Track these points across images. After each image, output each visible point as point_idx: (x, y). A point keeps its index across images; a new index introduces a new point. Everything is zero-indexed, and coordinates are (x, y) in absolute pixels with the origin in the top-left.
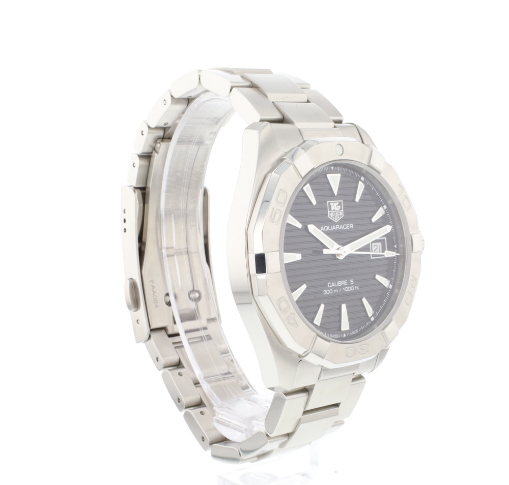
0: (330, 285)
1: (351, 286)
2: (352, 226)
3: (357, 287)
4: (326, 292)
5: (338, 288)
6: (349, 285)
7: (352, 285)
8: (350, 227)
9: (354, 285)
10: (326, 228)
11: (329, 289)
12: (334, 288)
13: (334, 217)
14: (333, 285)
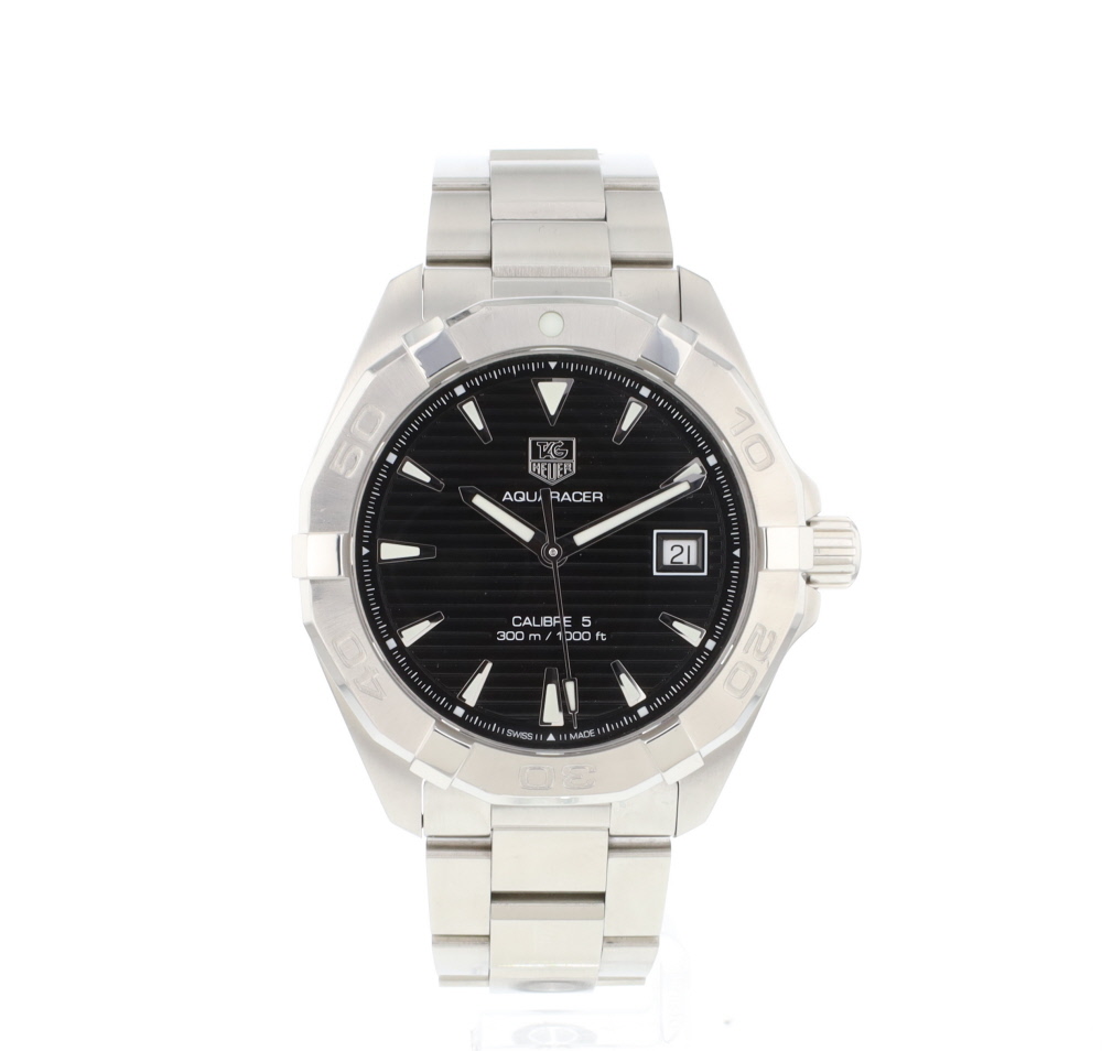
0: (517, 621)
1: (583, 629)
2: (601, 498)
3: (601, 635)
4: (504, 636)
5: (543, 631)
6: (576, 626)
7: (586, 629)
8: (594, 498)
9: (593, 630)
10: (519, 496)
11: (515, 629)
12: (528, 630)
13: (546, 473)
14: (527, 622)
